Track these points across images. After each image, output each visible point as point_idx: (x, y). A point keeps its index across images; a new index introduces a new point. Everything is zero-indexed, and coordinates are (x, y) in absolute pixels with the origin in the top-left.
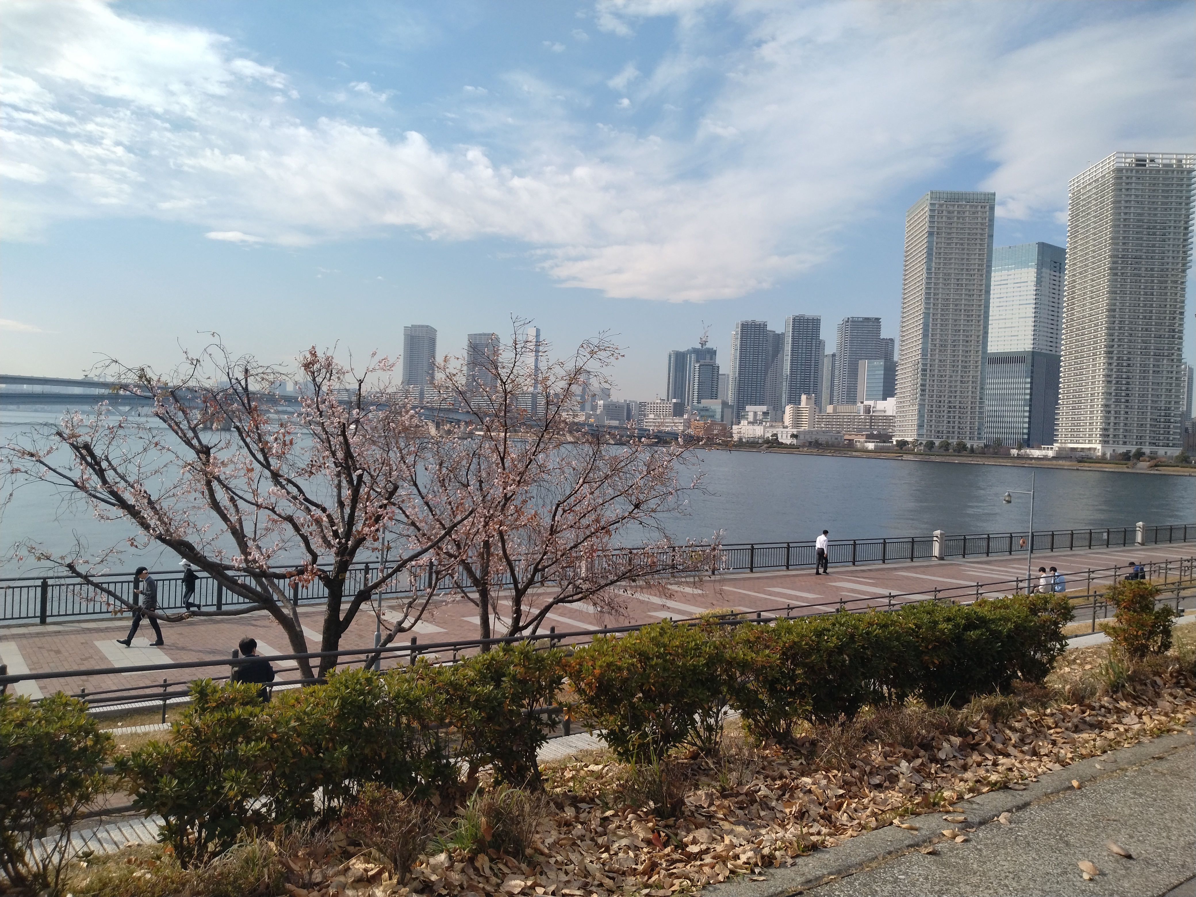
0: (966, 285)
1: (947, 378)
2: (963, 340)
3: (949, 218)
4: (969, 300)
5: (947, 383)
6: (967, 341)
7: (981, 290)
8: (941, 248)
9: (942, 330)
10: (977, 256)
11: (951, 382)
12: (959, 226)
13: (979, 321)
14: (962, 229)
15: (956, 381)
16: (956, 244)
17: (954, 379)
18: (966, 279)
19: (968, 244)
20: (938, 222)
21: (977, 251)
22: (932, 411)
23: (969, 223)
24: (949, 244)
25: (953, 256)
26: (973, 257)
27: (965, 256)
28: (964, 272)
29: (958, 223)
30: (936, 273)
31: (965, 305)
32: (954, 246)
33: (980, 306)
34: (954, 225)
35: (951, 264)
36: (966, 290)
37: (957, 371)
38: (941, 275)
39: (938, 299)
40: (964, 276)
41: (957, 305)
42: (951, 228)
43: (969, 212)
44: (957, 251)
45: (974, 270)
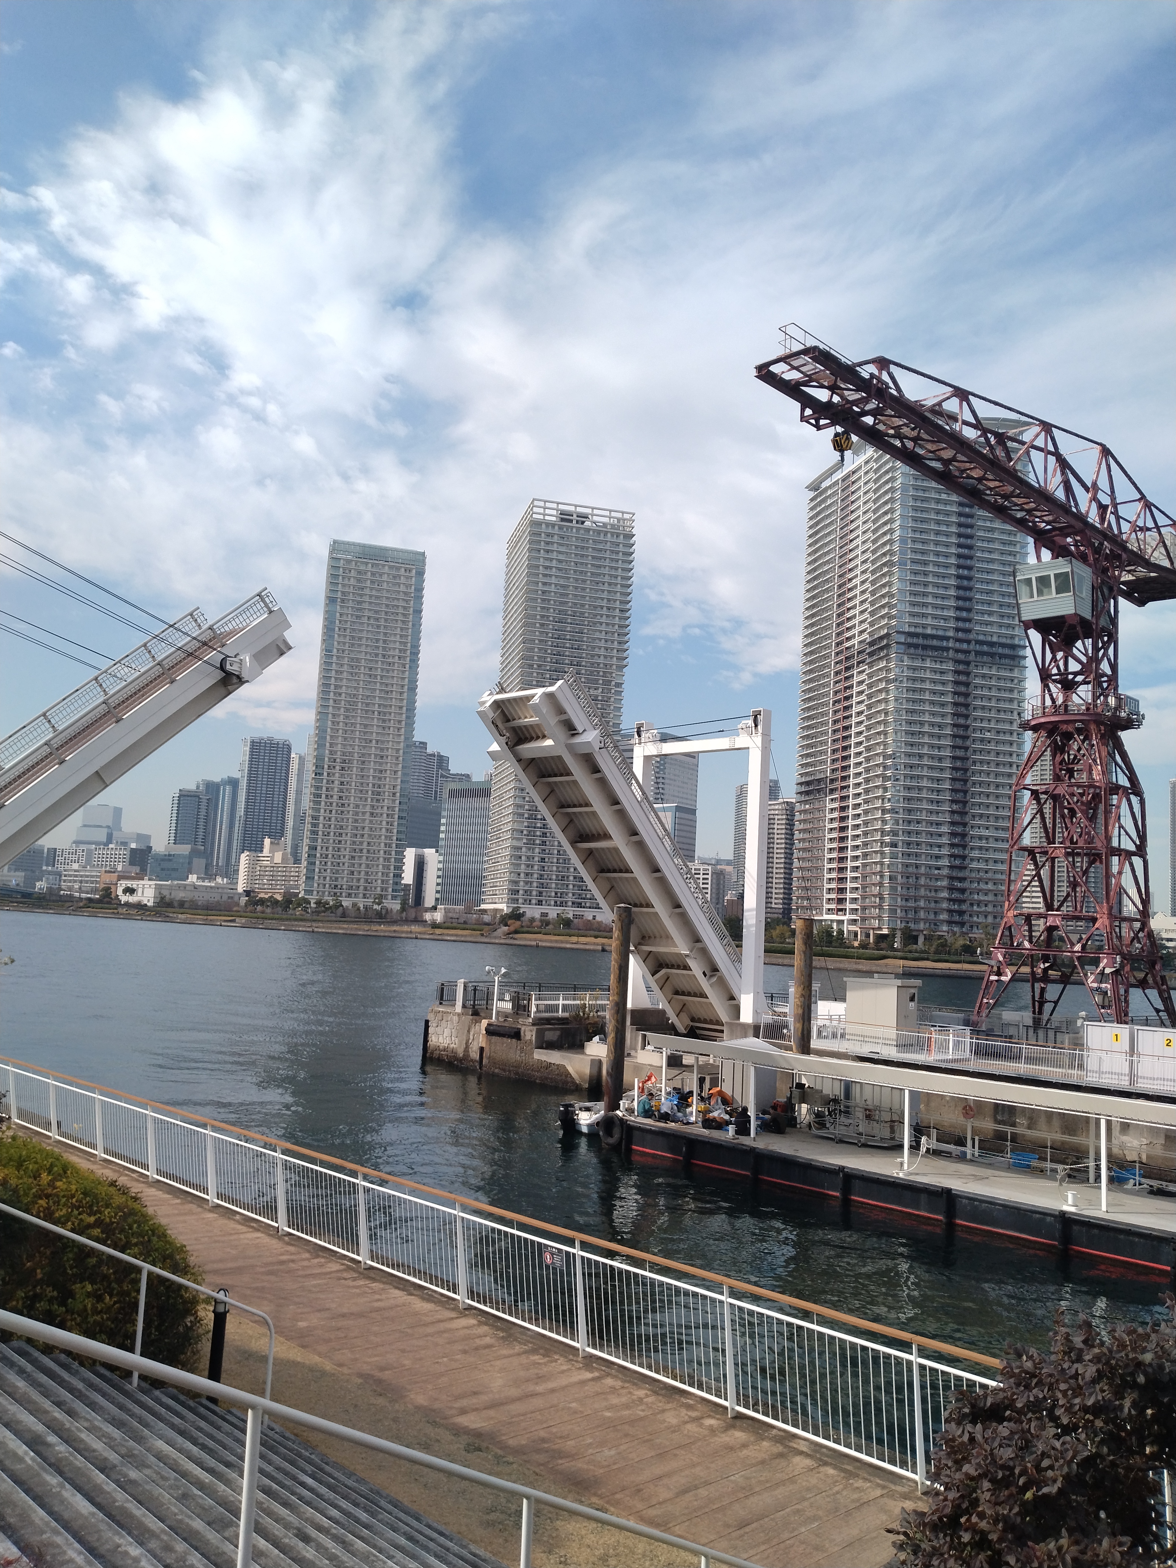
0: (382, 677)
1: (351, 808)
2: (376, 755)
3: (359, 580)
4: (386, 699)
5: (350, 816)
6: (382, 757)
7: (403, 686)
8: (346, 622)
9: (345, 739)
10: (398, 638)
11: (357, 814)
12: (374, 593)
13: (399, 729)
14: (377, 597)
15: (364, 813)
16: (369, 618)
17: (361, 810)
18: (382, 670)
19: (386, 620)
20: (344, 585)
21: (398, 631)
22: (327, 856)
23: (388, 591)
24: (358, 617)
25: (364, 635)
26: (392, 638)
27: (381, 637)
28: (380, 658)
29: (372, 589)
30: (338, 657)
31: (379, 705)
32: (365, 620)
33: (401, 708)
34: (367, 591)
35: (360, 645)
36: (381, 683)
37: (366, 799)
38: (346, 661)
39: (340, 694)
40: (380, 665)
41: (367, 705)
42: (361, 595)
43: (389, 574)
44: (370, 629)
45: (393, 657)
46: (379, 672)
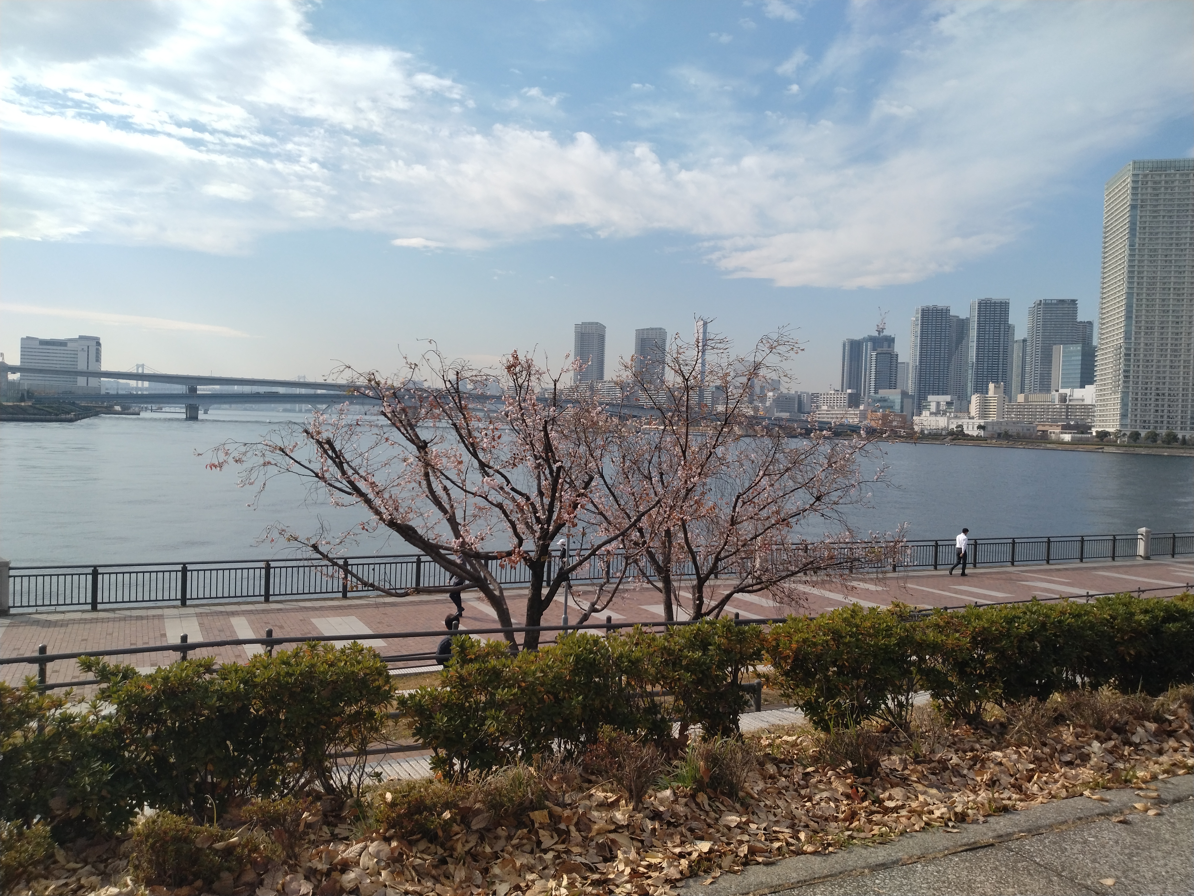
0: (1176, 261)
1: (1154, 363)
2: (1173, 322)
3: (1155, 189)
4: (1180, 278)
5: (1154, 369)
6: (1177, 323)
8: (1145, 222)
9: (1147, 311)
10: (1188, 229)
11: (1158, 367)
12: (1167, 197)
14: (1170, 200)
15: (1165, 366)
16: (1164, 216)
17: (1162, 363)
18: (1176, 255)
19: (1178, 216)
20: (1142, 194)
21: (1189, 224)
22: (1137, 399)
24: (1155, 217)
25: (1160, 230)
26: (1184, 230)
27: (1175, 230)
28: (1174, 247)
30: (1139, 250)
31: (1175, 283)
32: (1161, 219)
34: (1161, 196)
35: (1157, 239)
36: (1175, 266)
37: (1166, 356)
38: (1146, 252)
39: (1142, 278)
40: (1174, 252)
41: (1165, 283)
42: (1157, 200)
43: (1179, 181)
44: (1165, 225)
45: (1185, 244)
46: (1173, 257)
